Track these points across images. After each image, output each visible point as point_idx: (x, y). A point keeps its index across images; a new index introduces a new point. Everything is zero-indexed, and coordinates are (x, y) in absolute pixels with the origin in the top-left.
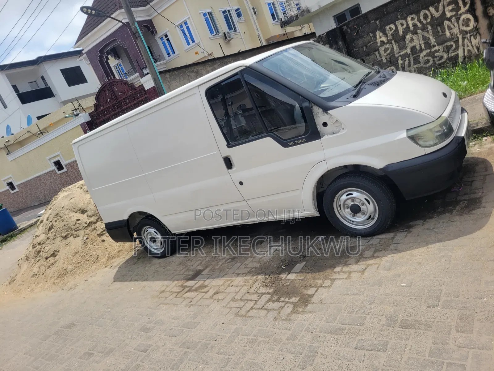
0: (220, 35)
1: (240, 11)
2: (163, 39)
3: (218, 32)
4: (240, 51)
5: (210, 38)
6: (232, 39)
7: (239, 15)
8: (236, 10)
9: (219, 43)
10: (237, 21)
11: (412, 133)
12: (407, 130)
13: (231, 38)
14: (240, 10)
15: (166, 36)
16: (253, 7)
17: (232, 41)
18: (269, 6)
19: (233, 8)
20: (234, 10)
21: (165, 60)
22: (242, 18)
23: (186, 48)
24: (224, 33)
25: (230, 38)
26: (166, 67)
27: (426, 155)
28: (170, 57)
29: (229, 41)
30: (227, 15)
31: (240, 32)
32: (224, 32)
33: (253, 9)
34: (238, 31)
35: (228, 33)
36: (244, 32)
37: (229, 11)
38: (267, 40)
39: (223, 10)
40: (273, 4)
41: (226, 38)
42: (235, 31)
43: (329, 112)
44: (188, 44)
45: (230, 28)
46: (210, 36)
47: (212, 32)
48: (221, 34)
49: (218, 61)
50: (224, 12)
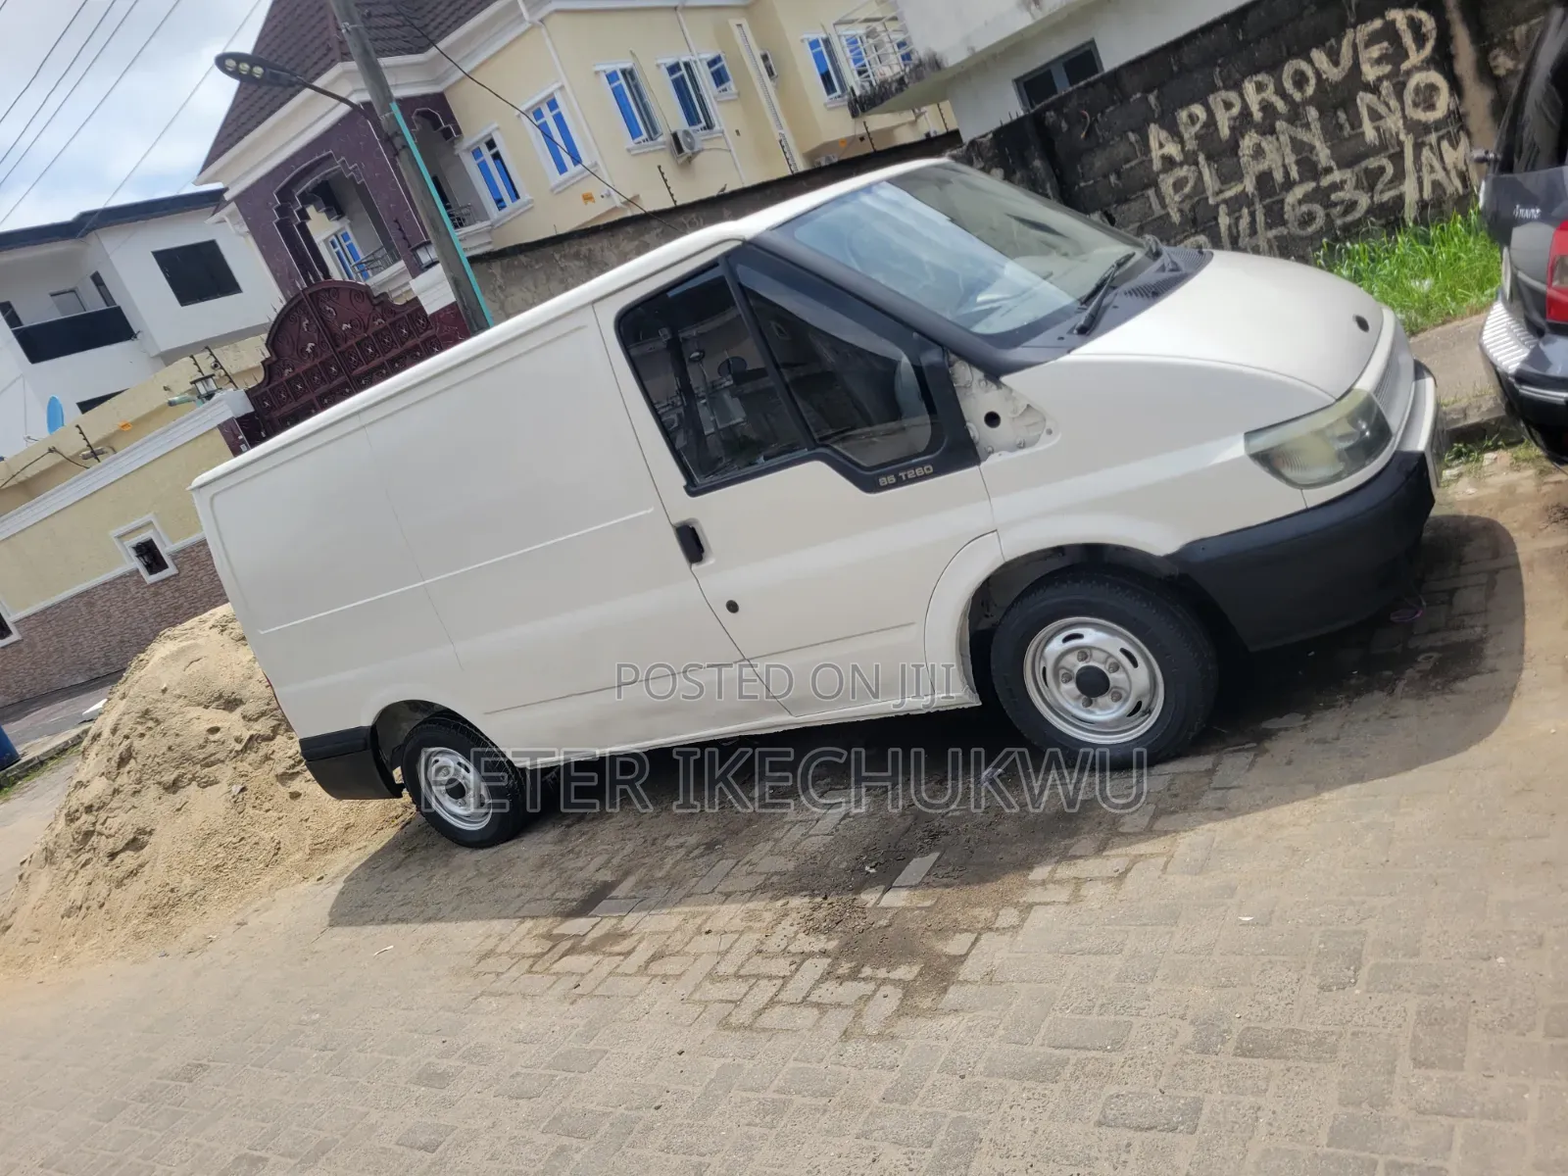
0: (660, 139)
1: (723, 67)
2: (481, 155)
3: (653, 131)
4: (724, 189)
5: (629, 150)
6: (699, 152)
7: (720, 78)
8: (712, 63)
9: (659, 167)
10: (715, 98)
11: (1262, 443)
12: (1249, 435)
13: (696, 150)
14: (724, 62)
15: (491, 144)
16: (762, 53)
17: (697, 160)
18: (812, 48)
19: (703, 56)
20: (705, 63)
21: (488, 219)
22: (731, 85)
23: (553, 184)
24: (675, 136)
25: (691, 147)
26: (490, 243)
27: (1307, 510)
28: (504, 211)
29: (690, 159)
30: (682, 77)
31: (723, 132)
32: (673, 130)
33: (765, 58)
34: (717, 128)
35: (686, 133)
36: (737, 132)
37: (687, 65)
38: (810, 156)
39: (671, 61)
40: (827, 42)
41: (680, 149)
42: (709, 126)
43: (1004, 379)
44: (562, 168)
45: (692, 119)
46: (630, 143)
47: (634, 133)
48: (664, 138)
49: (655, 223)
50: (673, 69)
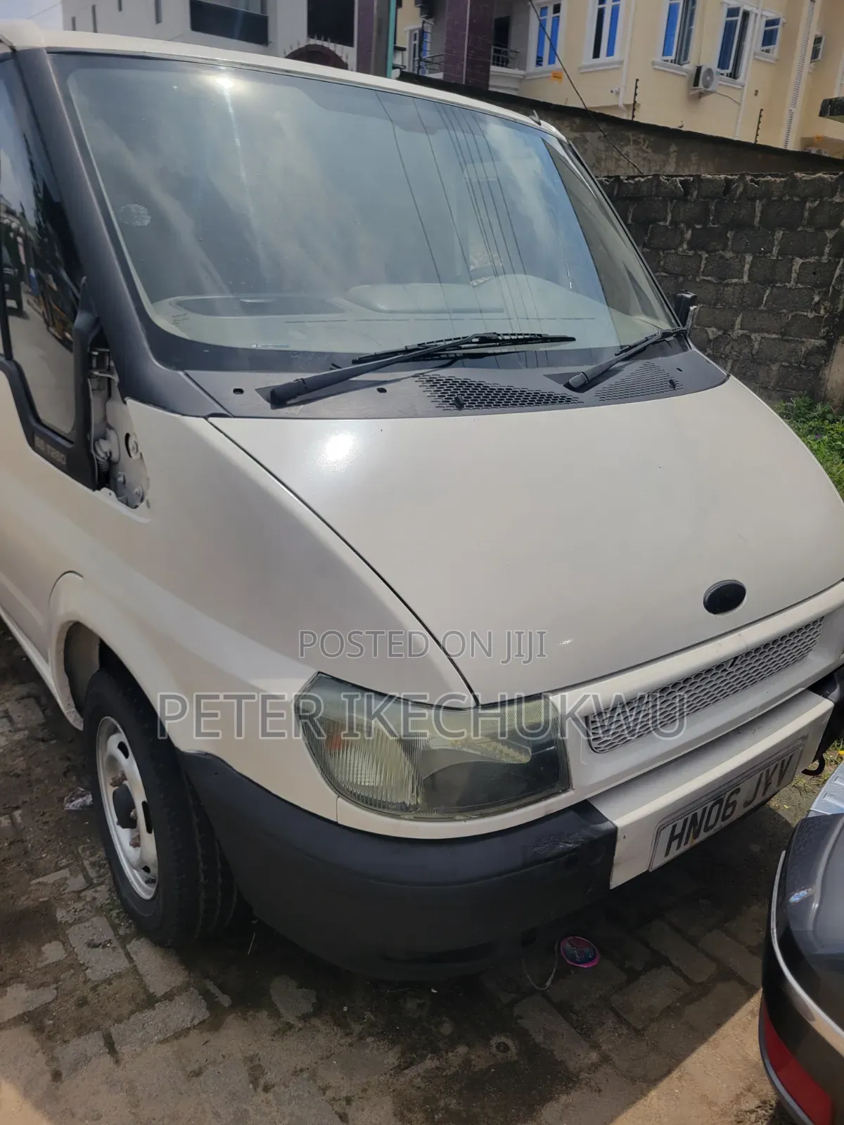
0: (685, 67)
1: (777, 29)
2: (546, 14)
3: (682, 57)
4: (681, 127)
5: (654, 63)
6: (711, 92)
7: (769, 38)
8: (770, 23)
9: (637, 80)
10: (755, 54)
13: (710, 89)
14: (779, 27)
15: (557, 9)
16: (819, 34)
17: (706, 99)
19: (764, 13)
20: (764, 20)
21: (525, 69)
22: (775, 49)
23: (585, 63)
24: (699, 69)
25: (707, 86)
27: (336, 824)
28: (540, 68)
29: (701, 95)
30: (737, 21)
31: (743, 86)
32: (701, 64)
33: (818, 40)
34: (740, 80)
35: (709, 71)
36: (757, 91)
37: (746, 15)
38: (807, 142)
39: (734, 4)
41: (696, 84)
42: (734, 75)
43: (129, 401)
44: (596, 54)
45: (722, 64)
46: (659, 58)
47: (666, 52)
48: (689, 67)
50: (732, 12)
